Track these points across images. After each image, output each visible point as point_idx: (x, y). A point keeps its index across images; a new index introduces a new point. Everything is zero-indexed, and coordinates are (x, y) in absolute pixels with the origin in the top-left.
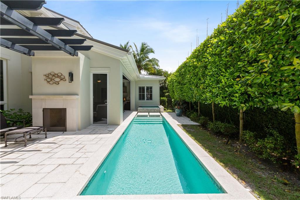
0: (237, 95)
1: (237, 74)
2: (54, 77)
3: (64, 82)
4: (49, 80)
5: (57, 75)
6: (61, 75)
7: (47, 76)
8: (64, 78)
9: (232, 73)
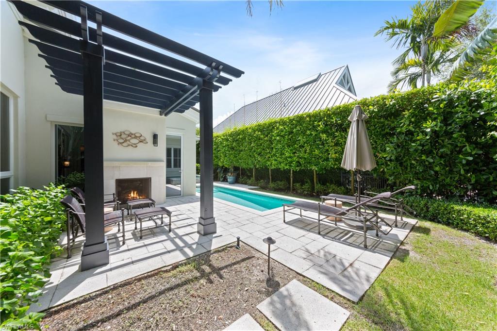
0: (294, 163)
1: (294, 151)
2: (129, 138)
3: (144, 144)
4: (121, 141)
5: (135, 135)
6: (140, 135)
7: (119, 135)
8: (145, 140)
9: (291, 150)
